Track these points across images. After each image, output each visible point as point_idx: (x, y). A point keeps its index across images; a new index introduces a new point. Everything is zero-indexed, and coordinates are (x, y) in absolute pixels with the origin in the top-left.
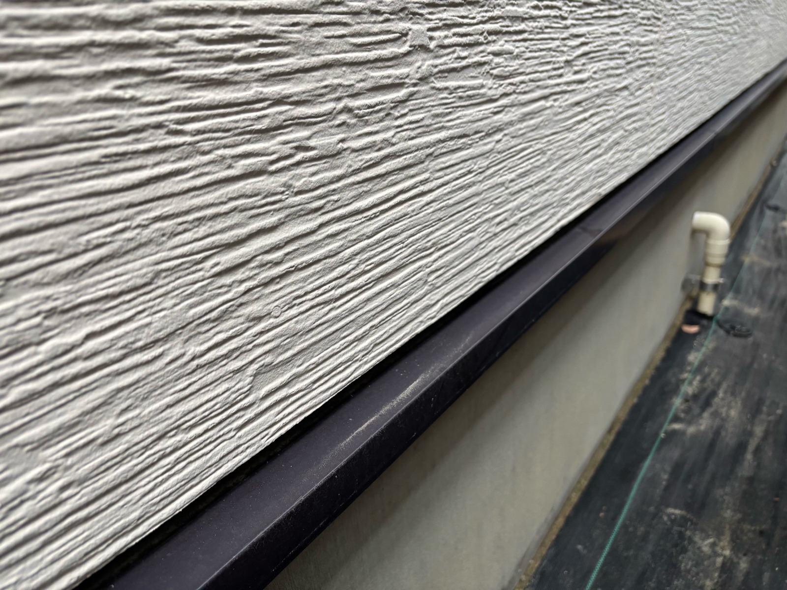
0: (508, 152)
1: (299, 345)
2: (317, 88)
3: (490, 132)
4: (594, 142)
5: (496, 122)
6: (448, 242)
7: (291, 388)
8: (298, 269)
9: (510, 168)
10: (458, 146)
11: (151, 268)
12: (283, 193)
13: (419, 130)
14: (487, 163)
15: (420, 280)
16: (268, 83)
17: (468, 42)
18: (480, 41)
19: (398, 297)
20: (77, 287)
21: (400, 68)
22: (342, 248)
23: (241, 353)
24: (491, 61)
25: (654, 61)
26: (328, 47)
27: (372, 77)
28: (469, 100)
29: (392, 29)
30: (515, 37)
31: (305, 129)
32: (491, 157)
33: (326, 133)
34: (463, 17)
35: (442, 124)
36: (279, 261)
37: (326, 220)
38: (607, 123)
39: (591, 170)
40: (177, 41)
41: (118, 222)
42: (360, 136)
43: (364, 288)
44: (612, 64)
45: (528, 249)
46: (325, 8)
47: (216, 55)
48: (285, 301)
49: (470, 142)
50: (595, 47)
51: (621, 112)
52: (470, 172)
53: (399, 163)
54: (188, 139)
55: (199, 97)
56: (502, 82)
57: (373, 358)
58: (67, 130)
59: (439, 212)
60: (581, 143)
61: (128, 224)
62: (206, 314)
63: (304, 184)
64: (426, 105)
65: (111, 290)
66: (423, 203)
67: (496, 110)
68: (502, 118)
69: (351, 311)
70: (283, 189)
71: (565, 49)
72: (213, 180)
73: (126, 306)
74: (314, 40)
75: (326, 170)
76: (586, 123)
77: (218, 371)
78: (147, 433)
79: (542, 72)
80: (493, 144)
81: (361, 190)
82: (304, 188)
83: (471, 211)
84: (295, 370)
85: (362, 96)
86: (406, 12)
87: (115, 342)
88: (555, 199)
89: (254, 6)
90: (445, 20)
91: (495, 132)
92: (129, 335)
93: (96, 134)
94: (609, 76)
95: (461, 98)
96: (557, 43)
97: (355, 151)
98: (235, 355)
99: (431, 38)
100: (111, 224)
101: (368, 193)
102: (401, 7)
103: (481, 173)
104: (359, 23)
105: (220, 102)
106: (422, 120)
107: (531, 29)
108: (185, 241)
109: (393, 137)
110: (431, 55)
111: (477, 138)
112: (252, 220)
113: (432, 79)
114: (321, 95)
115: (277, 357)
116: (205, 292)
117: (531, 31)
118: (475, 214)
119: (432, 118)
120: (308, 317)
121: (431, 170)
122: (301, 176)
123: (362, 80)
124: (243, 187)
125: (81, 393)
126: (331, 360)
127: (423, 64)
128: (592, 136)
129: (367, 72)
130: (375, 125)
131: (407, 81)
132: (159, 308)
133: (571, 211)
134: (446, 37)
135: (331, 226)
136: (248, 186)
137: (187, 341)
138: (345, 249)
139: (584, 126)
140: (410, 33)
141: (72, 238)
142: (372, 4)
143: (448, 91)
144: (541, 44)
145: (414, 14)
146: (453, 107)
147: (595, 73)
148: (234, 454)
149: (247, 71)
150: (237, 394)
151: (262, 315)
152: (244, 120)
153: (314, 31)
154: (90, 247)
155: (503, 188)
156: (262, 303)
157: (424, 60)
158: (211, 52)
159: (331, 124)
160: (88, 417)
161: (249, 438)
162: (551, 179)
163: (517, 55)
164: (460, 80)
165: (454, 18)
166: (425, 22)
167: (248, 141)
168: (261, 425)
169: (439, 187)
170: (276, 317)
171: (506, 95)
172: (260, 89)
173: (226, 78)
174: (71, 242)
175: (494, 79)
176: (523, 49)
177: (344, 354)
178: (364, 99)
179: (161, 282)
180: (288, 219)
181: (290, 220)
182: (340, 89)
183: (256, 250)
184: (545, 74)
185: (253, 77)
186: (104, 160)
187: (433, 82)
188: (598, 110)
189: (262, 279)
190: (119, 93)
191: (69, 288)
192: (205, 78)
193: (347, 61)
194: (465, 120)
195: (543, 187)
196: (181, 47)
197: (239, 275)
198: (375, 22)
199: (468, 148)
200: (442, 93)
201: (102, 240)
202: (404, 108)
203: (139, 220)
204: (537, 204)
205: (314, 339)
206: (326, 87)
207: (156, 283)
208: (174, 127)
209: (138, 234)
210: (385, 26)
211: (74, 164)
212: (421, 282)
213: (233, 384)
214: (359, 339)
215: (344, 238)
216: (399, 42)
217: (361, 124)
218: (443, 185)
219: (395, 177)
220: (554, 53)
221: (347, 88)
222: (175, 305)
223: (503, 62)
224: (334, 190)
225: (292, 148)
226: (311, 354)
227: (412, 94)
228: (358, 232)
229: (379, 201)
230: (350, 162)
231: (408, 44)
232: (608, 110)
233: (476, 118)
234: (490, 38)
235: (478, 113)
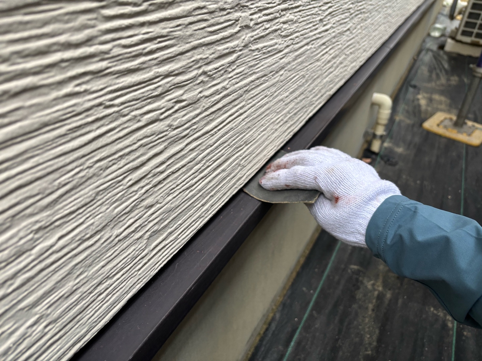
0: (286, 80)
1: (172, 216)
2: (188, 63)
3: (278, 70)
4: (330, 65)
5: (281, 64)
6: (252, 140)
7: (167, 240)
8: (173, 173)
9: (286, 90)
10: (261, 82)
11: (94, 191)
12: (167, 131)
13: (241, 78)
14: (275, 89)
15: (237, 164)
16: (161, 65)
17: (270, 18)
18: (277, 16)
19: (225, 176)
20: (52, 211)
21: (233, 42)
22: (197, 156)
23: (142, 228)
24: (282, 27)
25: (364, 10)
26: (196, 36)
27: (219, 50)
28: (268, 54)
29: (231, 18)
30: (295, 10)
31: (180, 90)
32: (277, 85)
33: (192, 89)
34: (269, 3)
35: (253, 71)
36: (164, 170)
37: (190, 141)
38: (337, 52)
39: (327, 82)
40: (111, 50)
41: (76, 167)
42: (210, 87)
43: (207, 176)
44: (343, 16)
45: (292, 134)
46: (195, 12)
47: (134, 54)
48: (166, 193)
49: (267, 79)
50: (335, 8)
51: (345, 44)
52: (266, 96)
53: (230, 99)
54: (116, 109)
55: (122, 82)
56: (286, 39)
57: (210, 214)
58: (48, 118)
59: (249, 123)
60: (323, 67)
61: (81, 168)
62: (124, 210)
63: (179, 123)
64: (246, 61)
65: (72, 209)
66: (241, 120)
67: (282, 57)
68: (285, 60)
69: (200, 191)
70: (167, 128)
71: (320, 12)
72: (129, 131)
73: (80, 216)
74: (188, 33)
75: (191, 112)
76: (327, 54)
77: (129, 241)
78: (91, 285)
79: (308, 28)
80: (279, 77)
81: (208, 120)
82: (179, 125)
83: (265, 119)
84: (170, 230)
85: (212, 63)
86: (239, 6)
87: (74, 238)
88: (307, 103)
89: (156, 19)
90: (259, 7)
91: (280, 70)
92: (82, 232)
93: (64, 117)
94: (341, 24)
95: (264, 53)
96: (317, 9)
97: (207, 97)
98: (138, 229)
99: (251, 20)
100: (72, 170)
101: (212, 120)
102: (237, 3)
103: (271, 96)
104: (213, 18)
105: (135, 82)
106: (243, 71)
107: (304, 4)
108: (113, 171)
109: (227, 84)
110: (250, 30)
111: (271, 76)
112: (150, 150)
113: (250, 45)
114: (190, 67)
115: (160, 225)
116: (123, 198)
117: (304, 5)
118: (266, 121)
119: (248, 68)
120: (177, 199)
121: (246, 100)
122: (177, 118)
123: (213, 53)
124: (146, 132)
125: (55, 271)
126: (189, 220)
127: (247, 36)
128: (329, 62)
129: (216, 47)
130: (219, 79)
131: (237, 49)
132: (98, 213)
133: (315, 107)
134: (259, 17)
135: (192, 144)
136: (148, 131)
137: (113, 228)
138: (199, 156)
139: (326, 56)
140: (240, 19)
141: (51, 183)
142: (221, 5)
143: (258, 51)
144: (308, 12)
145: (243, 6)
146: (260, 60)
147: (334, 24)
148: (136, 284)
149: (150, 60)
150: (139, 251)
151: (153, 203)
152: (148, 91)
153: (188, 28)
154: (60, 186)
155: (282, 102)
156: (153, 196)
157: (247, 34)
158: (130, 53)
159: (195, 83)
160: (59, 284)
161: (144, 273)
162: (306, 91)
163: (295, 21)
164: (265, 42)
165: (264, 5)
166: (248, 10)
167: (150, 103)
168: (151, 264)
169: (249, 109)
170: (161, 203)
171: (288, 46)
172: (157, 70)
173: (139, 67)
174: (50, 186)
175: (282, 38)
176: (299, 17)
177: (195, 215)
178: (213, 64)
179: (99, 198)
180: (170, 144)
181: (170, 145)
182: (201, 61)
183: (151, 167)
184: (309, 30)
185: (153, 63)
186: (68, 132)
187: (250, 47)
188: (333, 46)
189: (154, 183)
190: (78, 89)
191: (48, 213)
192: (127, 69)
193: (205, 43)
194: (266, 66)
195: (302, 97)
196: (114, 52)
197: (142, 184)
198: (222, 16)
199: (266, 83)
200: (254, 52)
201: (67, 181)
202: (234, 66)
203: (88, 164)
204: (298, 108)
205: (180, 211)
206: (193, 61)
207: (97, 199)
208: (108, 103)
209: (87, 172)
210: (227, 17)
211: (52, 138)
212: (237, 165)
213: (137, 246)
214: (203, 205)
215: (198, 149)
216: (234, 26)
217: (211, 80)
218: (252, 107)
219: (227, 107)
220: (314, 16)
221: (205, 60)
222: (107, 209)
223: (288, 27)
224: (195, 123)
225: (173, 103)
226: (178, 219)
227: (239, 57)
228: (206, 144)
229: (218, 124)
230: (204, 104)
231: (239, 26)
232: (338, 45)
233: (272, 63)
234: (282, 14)
235: (272, 61)
